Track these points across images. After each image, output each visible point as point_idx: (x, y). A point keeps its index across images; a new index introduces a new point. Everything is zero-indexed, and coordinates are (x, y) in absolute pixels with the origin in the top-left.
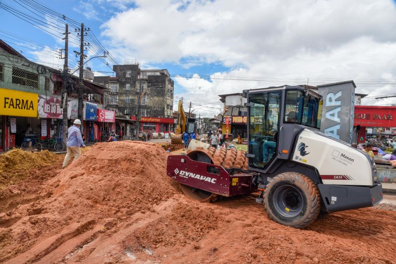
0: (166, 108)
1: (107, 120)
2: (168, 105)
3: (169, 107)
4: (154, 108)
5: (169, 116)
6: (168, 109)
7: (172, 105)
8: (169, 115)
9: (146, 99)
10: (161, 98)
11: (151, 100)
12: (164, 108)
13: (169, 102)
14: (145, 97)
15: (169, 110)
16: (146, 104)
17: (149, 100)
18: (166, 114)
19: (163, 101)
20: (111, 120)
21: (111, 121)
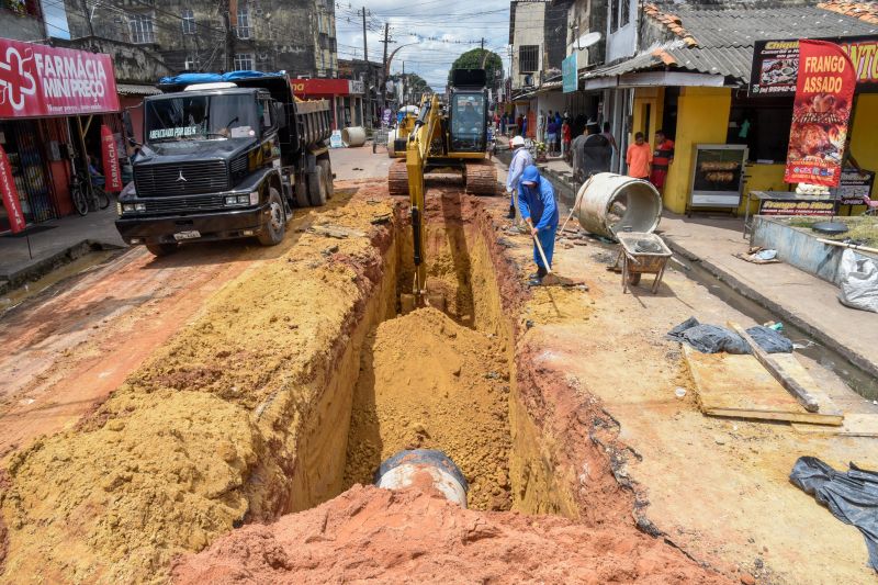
0: (317, 46)
1: (62, 101)
2: (323, 36)
3: (327, 42)
4: (280, 47)
5: (329, 71)
6: (323, 48)
7: (332, 36)
8: (328, 66)
9: (250, 19)
10: (299, 13)
11: (268, 20)
12: (312, 48)
13: (323, 25)
14: (245, 12)
15: (326, 52)
16: (251, 35)
17: (260, 20)
18: (319, 65)
19: (308, 22)
20: (91, 101)
21: (96, 108)
